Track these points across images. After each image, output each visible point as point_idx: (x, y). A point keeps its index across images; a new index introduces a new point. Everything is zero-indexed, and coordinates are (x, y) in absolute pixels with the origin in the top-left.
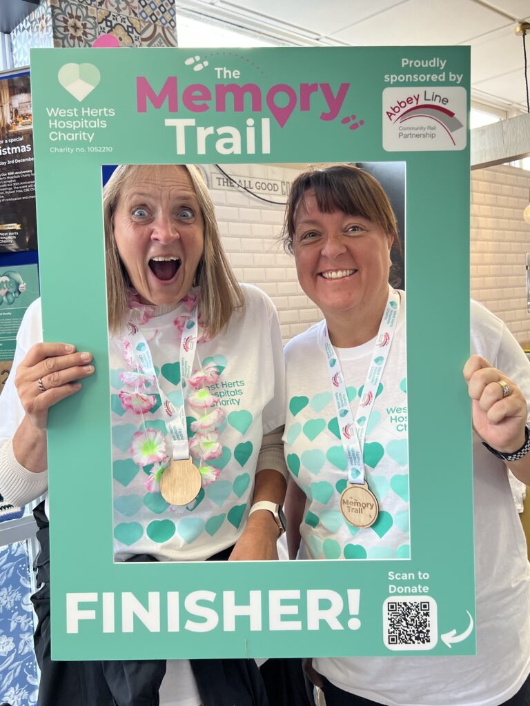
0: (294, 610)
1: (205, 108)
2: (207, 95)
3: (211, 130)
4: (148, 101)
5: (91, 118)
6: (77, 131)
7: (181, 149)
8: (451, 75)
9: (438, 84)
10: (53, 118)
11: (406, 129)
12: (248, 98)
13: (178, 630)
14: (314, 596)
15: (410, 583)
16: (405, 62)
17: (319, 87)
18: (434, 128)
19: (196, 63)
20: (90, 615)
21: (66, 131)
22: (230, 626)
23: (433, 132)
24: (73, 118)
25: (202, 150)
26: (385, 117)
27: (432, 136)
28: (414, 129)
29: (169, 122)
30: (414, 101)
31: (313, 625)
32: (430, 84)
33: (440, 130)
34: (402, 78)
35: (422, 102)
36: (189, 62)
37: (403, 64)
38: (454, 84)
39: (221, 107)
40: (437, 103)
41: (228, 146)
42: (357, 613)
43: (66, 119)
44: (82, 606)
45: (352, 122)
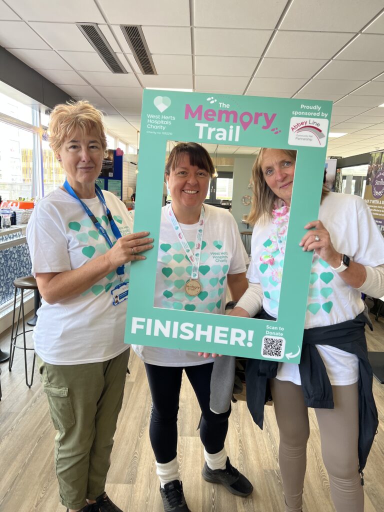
0: (225, 335)
1: (213, 119)
2: (214, 114)
3: (214, 129)
4: (190, 115)
5: (165, 120)
6: (159, 125)
7: (201, 137)
8: (322, 113)
9: (316, 117)
10: (150, 119)
11: (299, 136)
12: (232, 117)
13: (176, 337)
14: (234, 331)
15: (276, 331)
16: (302, 106)
17: (263, 114)
18: (311, 137)
19: (211, 100)
20: (142, 327)
21: (154, 124)
22: (198, 338)
23: (311, 138)
24: (158, 120)
25: (209, 137)
26: (291, 129)
27: (311, 140)
28: (303, 136)
29: (197, 124)
30: (305, 124)
31: (232, 343)
32: (313, 117)
33: (315, 138)
34: (300, 113)
35: (308, 124)
36: (209, 99)
37: (302, 107)
38: (323, 118)
39: (220, 119)
40: (314, 125)
41: (221, 137)
42: (251, 340)
43: (155, 119)
44: (139, 323)
45: (276, 131)
